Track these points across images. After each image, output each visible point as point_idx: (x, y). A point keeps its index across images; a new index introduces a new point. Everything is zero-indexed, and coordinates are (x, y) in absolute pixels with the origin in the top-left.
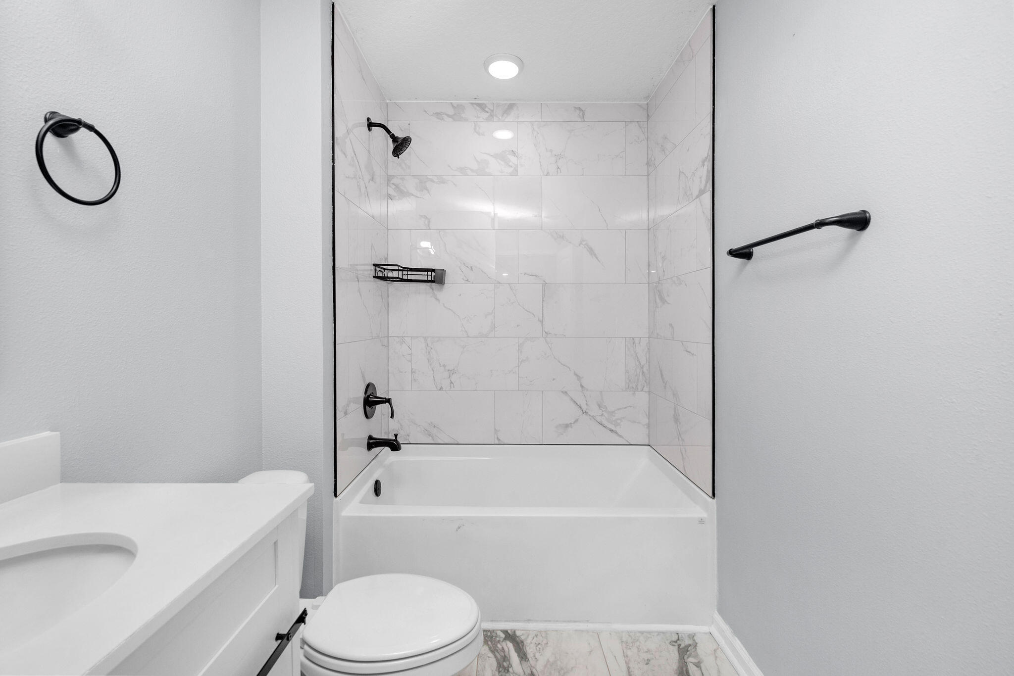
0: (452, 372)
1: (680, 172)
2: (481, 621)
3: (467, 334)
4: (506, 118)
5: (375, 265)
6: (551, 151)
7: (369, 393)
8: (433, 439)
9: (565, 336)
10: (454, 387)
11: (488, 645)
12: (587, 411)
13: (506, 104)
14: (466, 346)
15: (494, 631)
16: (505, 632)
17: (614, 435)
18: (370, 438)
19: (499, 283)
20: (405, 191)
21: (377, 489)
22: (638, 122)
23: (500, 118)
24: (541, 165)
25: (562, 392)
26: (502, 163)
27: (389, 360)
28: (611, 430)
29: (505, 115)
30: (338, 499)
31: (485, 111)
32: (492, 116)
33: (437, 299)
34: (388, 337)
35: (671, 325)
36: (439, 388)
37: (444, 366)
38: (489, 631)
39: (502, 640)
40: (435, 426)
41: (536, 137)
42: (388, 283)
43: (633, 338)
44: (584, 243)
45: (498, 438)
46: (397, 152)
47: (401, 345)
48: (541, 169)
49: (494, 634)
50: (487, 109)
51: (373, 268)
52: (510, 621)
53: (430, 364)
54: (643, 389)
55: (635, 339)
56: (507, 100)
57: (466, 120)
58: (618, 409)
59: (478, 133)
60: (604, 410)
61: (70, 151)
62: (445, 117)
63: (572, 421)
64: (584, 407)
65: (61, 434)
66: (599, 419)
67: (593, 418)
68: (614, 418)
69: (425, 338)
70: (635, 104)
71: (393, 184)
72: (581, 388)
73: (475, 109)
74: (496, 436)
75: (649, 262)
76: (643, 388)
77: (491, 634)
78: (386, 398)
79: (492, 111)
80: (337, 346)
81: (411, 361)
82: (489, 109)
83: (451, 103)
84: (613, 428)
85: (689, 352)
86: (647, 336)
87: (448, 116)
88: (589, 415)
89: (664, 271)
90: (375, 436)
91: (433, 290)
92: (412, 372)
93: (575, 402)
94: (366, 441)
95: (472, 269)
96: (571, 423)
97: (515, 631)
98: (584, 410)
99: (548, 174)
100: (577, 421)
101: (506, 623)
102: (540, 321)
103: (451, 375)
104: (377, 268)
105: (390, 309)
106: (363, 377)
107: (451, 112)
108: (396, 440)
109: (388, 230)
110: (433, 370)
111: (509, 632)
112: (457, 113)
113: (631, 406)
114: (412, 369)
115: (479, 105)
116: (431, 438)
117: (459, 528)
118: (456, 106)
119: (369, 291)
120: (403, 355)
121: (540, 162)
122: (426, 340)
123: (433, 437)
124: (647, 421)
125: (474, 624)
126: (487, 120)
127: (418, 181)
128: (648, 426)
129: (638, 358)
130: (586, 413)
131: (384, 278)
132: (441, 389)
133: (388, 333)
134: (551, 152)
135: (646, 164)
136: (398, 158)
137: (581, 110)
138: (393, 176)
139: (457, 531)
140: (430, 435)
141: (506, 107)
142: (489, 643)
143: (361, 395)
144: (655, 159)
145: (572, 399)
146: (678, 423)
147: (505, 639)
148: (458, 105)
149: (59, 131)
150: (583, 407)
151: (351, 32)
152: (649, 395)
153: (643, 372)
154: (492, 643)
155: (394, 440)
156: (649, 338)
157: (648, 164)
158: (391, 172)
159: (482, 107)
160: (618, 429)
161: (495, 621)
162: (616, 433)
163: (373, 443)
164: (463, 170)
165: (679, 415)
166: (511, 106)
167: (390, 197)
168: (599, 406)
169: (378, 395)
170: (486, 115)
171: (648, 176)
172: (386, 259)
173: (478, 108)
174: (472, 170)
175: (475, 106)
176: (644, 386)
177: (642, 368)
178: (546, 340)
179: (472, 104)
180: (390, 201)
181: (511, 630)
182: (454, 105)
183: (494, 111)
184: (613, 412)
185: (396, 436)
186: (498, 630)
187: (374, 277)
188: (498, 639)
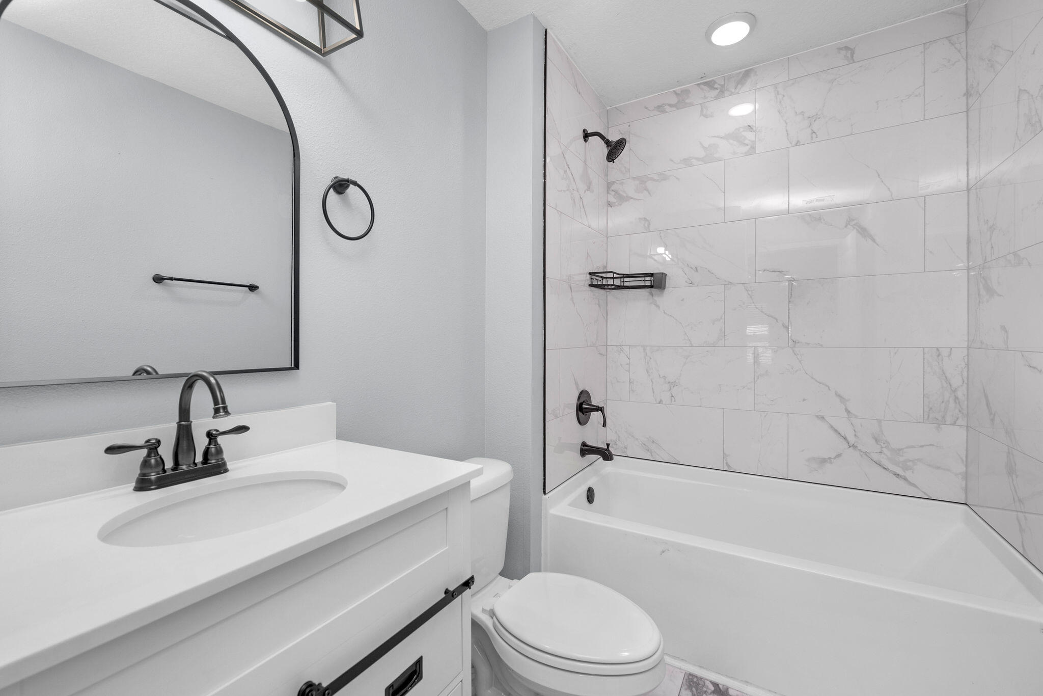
0: (673, 384)
1: (1020, 90)
2: (664, 653)
3: (691, 343)
4: (740, 89)
5: (590, 274)
6: (802, 113)
7: (581, 401)
8: (652, 455)
9: (822, 345)
10: (675, 401)
11: (692, 691)
12: (855, 445)
13: (740, 73)
14: (689, 356)
15: (701, 679)
16: (716, 685)
17: (901, 482)
18: (584, 444)
19: (731, 284)
20: (625, 195)
21: (590, 496)
22: (947, 38)
23: (733, 91)
24: (788, 134)
25: (817, 416)
26: (735, 143)
27: (608, 369)
28: (897, 475)
29: (739, 86)
30: (547, 496)
31: (714, 88)
32: (722, 92)
33: (658, 306)
34: (606, 345)
35: (1003, 328)
36: (658, 400)
37: (664, 377)
38: (696, 677)
39: (710, 691)
40: (653, 442)
41: (780, 102)
42: (607, 292)
43: (937, 349)
44: (853, 223)
45: (727, 464)
46: (611, 156)
47: (619, 354)
48: (788, 139)
49: (701, 682)
50: (716, 86)
51: (589, 277)
52: (722, 675)
53: (649, 375)
54: (955, 422)
55: (940, 349)
56: (741, 68)
57: (691, 105)
58: (907, 447)
59: (706, 116)
60: (883, 445)
61: (347, 204)
62: (667, 108)
63: (833, 456)
64: (852, 439)
65: (337, 404)
66: (876, 457)
67: (866, 455)
68: (901, 459)
69: (644, 347)
70: (943, 12)
71: (612, 190)
72: (846, 414)
73: (702, 89)
74: (725, 462)
75: (968, 238)
76: (957, 420)
77: (697, 680)
78: (598, 407)
79: (723, 86)
80: (546, 351)
81: (629, 371)
82: (719, 84)
83: (674, 91)
84: (901, 472)
85: (1034, 368)
86: (965, 345)
87: (670, 105)
88: (860, 450)
89: (992, 247)
90: (589, 443)
91: (653, 296)
92: (630, 382)
93: (836, 431)
94: (579, 447)
95: (697, 270)
96: (830, 458)
97: (728, 688)
98: (852, 442)
99: (797, 143)
100: (839, 456)
101: (720, 676)
102: (786, 327)
103: (672, 388)
104: (593, 277)
105: (608, 317)
106: (576, 384)
107: (674, 100)
108: (608, 449)
109: (607, 237)
110: (652, 381)
111: (720, 686)
112: (682, 99)
113: (933, 445)
114: (630, 379)
115: (706, 84)
116: (649, 454)
117: (663, 552)
118: (680, 93)
119: (584, 300)
120: (621, 365)
121: (787, 131)
122: (645, 350)
123: (651, 453)
124: (962, 469)
125: (650, 655)
126: (716, 98)
127: (638, 182)
128: (966, 476)
129: (946, 377)
130: (854, 447)
131: (601, 287)
132: (660, 402)
133: (607, 343)
134: (803, 115)
135: (964, 95)
136: (613, 162)
137: (849, 51)
138: (613, 183)
139: (661, 554)
140: (648, 450)
141: (741, 76)
142: (694, 689)
143: (574, 402)
144: (978, 84)
145: (832, 427)
146: (1014, 476)
147: (713, 692)
148: (682, 92)
149: (339, 190)
150: (849, 439)
151: (564, 50)
152: (967, 431)
153: (956, 398)
154: (697, 690)
155: (606, 450)
156: (968, 348)
157: (968, 94)
158: (610, 179)
159: (710, 85)
160: (908, 474)
161: (703, 667)
162: (905, 479)
163: (586, 449)
164: (687, 162)
165: (1016, 465)
166: (747, 74)
167: (610, 204)
168: (877, 441)
169: (592, 404)
170: (715, 93)
171: (967, 112)
172: (606, 267)
173: (705, 88)
174: (698, 159)
175: (702, 86)
176: (958, 419)
177: (954, 391)
178: (793, 351)
179: (698, 84)
180: (610, 208)
181: (723, 686)
182: (678, 92)
183: (725, 86)
184: (900, 450)
185: (608, 445)
186: (708, 680)
187: (589, 285)
188: (705, 689)
